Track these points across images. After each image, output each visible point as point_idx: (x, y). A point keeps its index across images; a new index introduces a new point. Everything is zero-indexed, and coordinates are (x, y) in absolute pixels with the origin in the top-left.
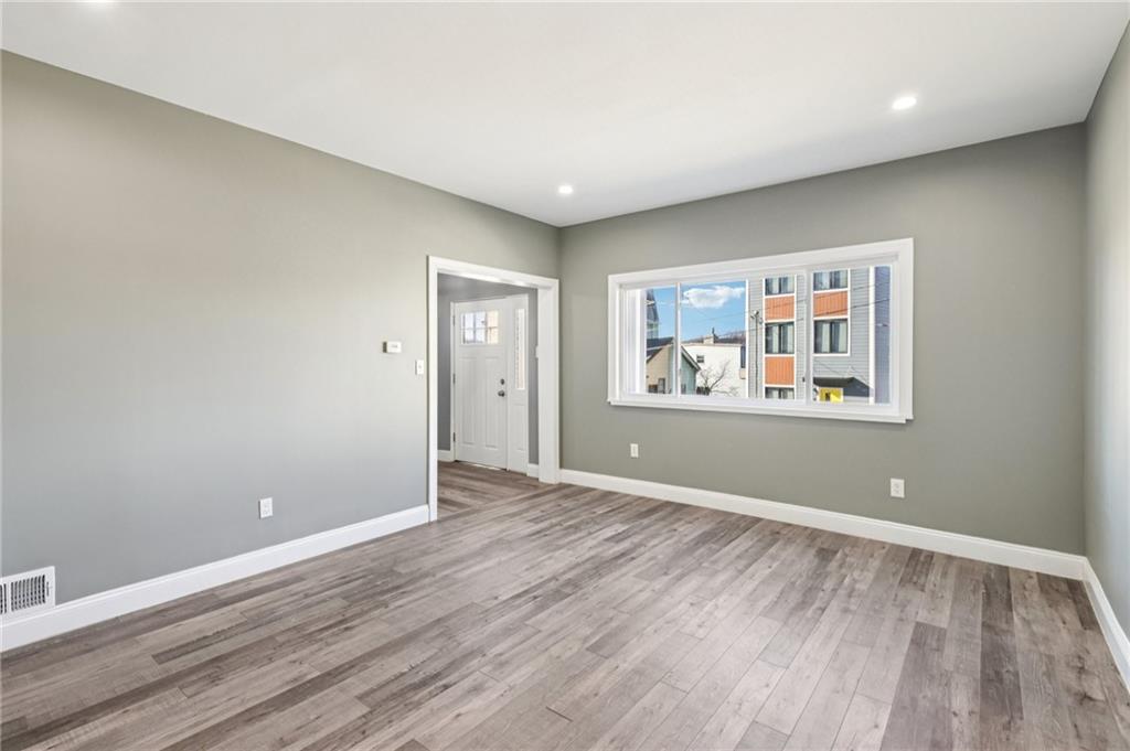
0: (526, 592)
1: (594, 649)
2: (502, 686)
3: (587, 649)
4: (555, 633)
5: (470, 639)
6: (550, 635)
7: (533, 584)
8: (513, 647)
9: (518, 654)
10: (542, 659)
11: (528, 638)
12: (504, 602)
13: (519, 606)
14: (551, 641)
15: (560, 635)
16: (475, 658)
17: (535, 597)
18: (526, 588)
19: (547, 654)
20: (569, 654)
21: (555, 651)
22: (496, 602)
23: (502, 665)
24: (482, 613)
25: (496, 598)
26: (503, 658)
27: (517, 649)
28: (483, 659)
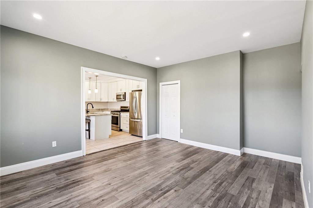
0: (165, 193)
1: (146, 173)
2: (167, 168)
3: (148, 173)
4: (156, 177)
5: (178, 177)
6: (157, 177)
7: (162, 197)
8: (166, 175)
9: (165, 173)
10: (159, 172)
11: (163, 176)
12: (172, 189)
13: (166, 187)
14: (156, 176)
15: (154, 177)
16: (175, 173)
17: (161, 190)
18: (165, 195)
19: (158, 173)
20: (153, 173)
21: (156, 173)
22: (175, 189)
23: (168, 171)
24: (178, 185)
25: (175, 191)
26: (168, 172)
27: (165, 174)
28: (172, 172)
